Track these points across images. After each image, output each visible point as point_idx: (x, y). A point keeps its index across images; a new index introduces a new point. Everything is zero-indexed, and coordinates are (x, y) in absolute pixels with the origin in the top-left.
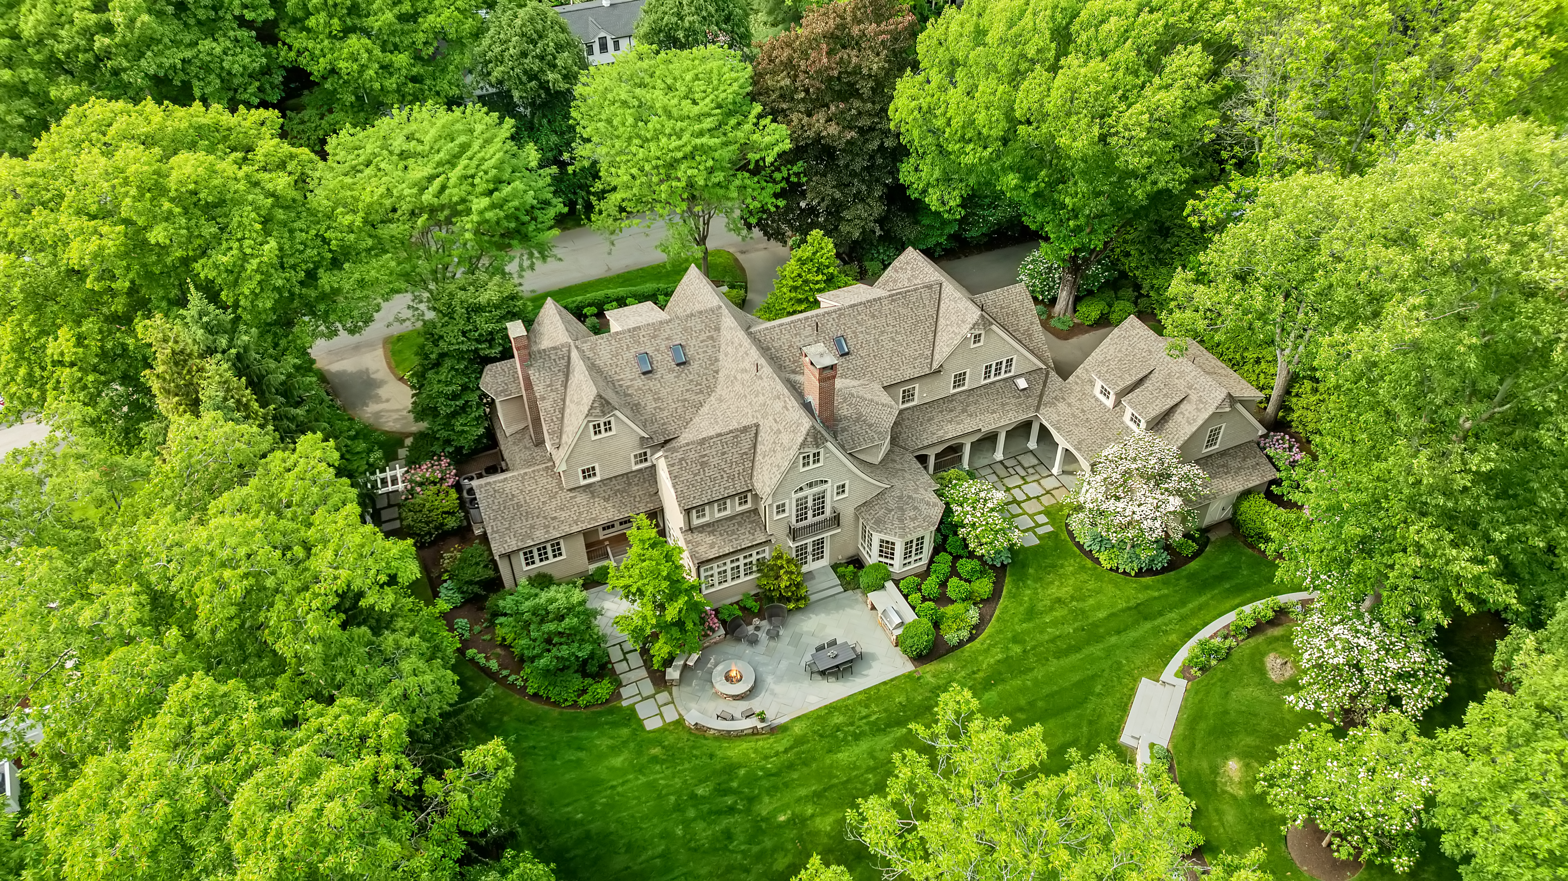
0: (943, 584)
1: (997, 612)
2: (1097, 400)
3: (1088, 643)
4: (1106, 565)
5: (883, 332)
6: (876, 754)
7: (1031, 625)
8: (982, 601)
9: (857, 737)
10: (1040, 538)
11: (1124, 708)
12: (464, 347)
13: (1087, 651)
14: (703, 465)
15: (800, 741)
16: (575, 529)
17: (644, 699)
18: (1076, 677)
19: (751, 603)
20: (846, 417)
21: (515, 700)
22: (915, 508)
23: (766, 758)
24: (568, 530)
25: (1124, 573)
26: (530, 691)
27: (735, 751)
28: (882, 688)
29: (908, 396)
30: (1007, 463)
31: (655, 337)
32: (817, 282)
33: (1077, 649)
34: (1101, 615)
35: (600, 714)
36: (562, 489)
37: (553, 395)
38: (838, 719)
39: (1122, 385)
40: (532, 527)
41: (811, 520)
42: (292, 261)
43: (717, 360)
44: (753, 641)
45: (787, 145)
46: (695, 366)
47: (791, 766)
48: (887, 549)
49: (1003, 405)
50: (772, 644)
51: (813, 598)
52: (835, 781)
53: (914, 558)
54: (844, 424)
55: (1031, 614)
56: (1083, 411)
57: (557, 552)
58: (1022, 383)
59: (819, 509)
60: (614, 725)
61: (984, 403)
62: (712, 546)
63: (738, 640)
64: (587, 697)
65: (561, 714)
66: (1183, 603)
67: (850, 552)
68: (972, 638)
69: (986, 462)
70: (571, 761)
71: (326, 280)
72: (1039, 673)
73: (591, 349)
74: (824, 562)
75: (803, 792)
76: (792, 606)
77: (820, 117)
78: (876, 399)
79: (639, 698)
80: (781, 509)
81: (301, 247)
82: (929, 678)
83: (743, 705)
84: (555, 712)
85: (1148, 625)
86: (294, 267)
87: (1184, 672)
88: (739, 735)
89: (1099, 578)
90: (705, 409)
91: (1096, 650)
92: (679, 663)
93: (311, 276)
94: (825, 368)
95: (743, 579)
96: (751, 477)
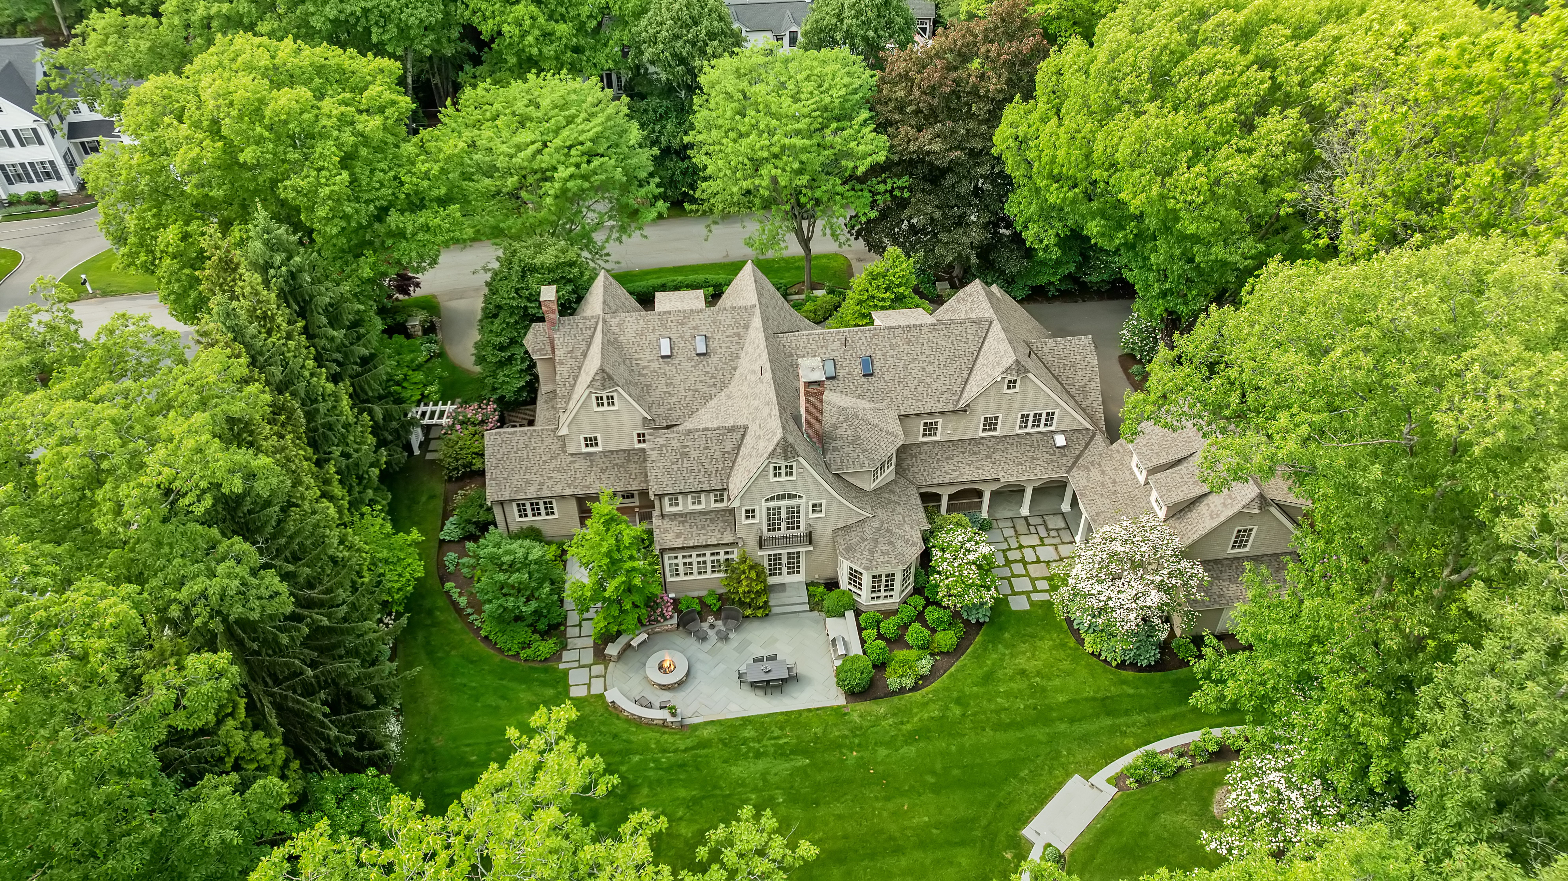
0: (905, 627)
1: (953, 669)
2: (1132, 473)
3: (1034, 723)
4: (1088, 647)
5: (914, 360)
6: (769, 777)
7: (982, 690)
8: (940, 653)
9: (758, 755)
10: (1032, 603)
11: (1042, 800)
12: (516, 303)
13: (1031, 731)
14: (683, 455)
15: (704, 744)
16: (567, 492)
17: (581, 667)
18: (1005, 755)
19: (710, 601)
20: (842, 437)
21: (469, 637)
22: (891, 543)
23: (664, 751)
24: (560, 490)
25: (1105, 661)
26: (483, 633)
27: (639, 737)
28: (804, 715)
29: (930, 429)
30: (1032, 521)
31: (682, 324)
32: (883, 300)
33: (1020, 726)
34: (1061, 698)
35: (535, 670)
36: (564, 452)
37: (572, 362)
38: (749, 733)
39: (1156, 462)
40: (528, 482)
41: (784, 531)
42: (366, 197)
43: (738, 357)
44: (704, 639)
45: (881, 158)
46: (714, 359)
47: (682, 766)
48: (855, 577)
49: (1033, 458)
50: (719, 645)
51: (775, 610)
52: (718, 792)
53: (882, 594)
54: (839, 443)
55: (988, 678)
56: (1114, 482)
57: (550, 511)
58: (1060, 440)
59: (793, 523)
60: (544, 684)
61: (1013, 452)
62: (678, 536)
63: (689, 633)
64: (529, 651)
65: (502, 661)
66: (1157, 708)
67: (829, 574)
68: (915, 688)
69: (1010, 514)
70: (490, 706)
71: (394, 219)
72: (968, 741)
73: (619, 325)
74: (800, 578)
75: (682, 793)
76: (748, 612)
77: (928, 133)
78: (883, 425)
79: (576, 664)
80: (751, 514)
81: (378, 186)
82: (855, 717)
83: (666, 696)
84: (497, 658)
85: (1108, 722)
86: (368, 202)
87: (1117, 781)
88: (649, 724)
89: (1075, 659)
90: (712, 403)
91: (1040, 733)
92: (622, 640)
93: (381, 214)
94: (811, 383)
95: (710, 575)
96: (729, 476)
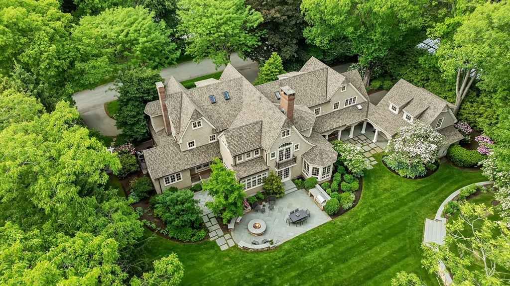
0: (339, 185)
1: (362, 195)
2: (390, 112)
3: (401, 206)
4: (402, 175)
6: (323, 256)
7: (376, 200)
8: (355, 191)
9: (313, 249)
10: (373, 166)
11: (421, 231)
12: (138, 95)
13: (401, 209)
15: (288, 252)
16: (186, 167)
17: (219, 237)
18: (399, 220)
19: (261, 196)
20: (297, 118)
23: (275, 260)
24: (183, 168)
25: (410, 178)
26: (170, 236)
27: (261, 257)
28: (320, 228)
29: (317, 112)
30: (354, 139)
31: (216, 89)
33: (398, 209)
34: (404, 194)
35: (201, 244)
36: (180, 151)
37: (176, 112)
38: (303, 242)
39: (401, 105)
40: (168, 167)
41: (284, 160)
43: (242, 98)
44: (263, 211)
46: (233, 100)
47: (286, 263)
48: (315, 171)
49: (353, 115)
50: (271, 212)
51: (286, 193)
52: (306, 268)
53: (326, 175)
55: (376, 195)
56: (385, 116)
57: (179, 178)
58: (360, 107)
59: (288, 156)
60: (207, 249)
61: (346, 115)
62: (245, 172)
63: (257, 211)
64: (195, 238)
65: (184, 245)
66: (435, 188)
67: (299, 174)
68: (353, 206)
69: (346, 139)
72: (384, 219)
73: (191, 94)
75: (293, 274)
76: (278, 196)
79: (217, 237)
80: (273, 155)
81: (67, 51)
82: (338, 223)
83: (262, 238)
84: (181, 245)
85: (424, 198)
87: (444, 215)
88: (262, 251)
89: (399, 180)
90: (238, 117)
91: (405, 208)
92: (233, 222)
94: (290, 95)
95: (257, 186)
96: (260, 142)
